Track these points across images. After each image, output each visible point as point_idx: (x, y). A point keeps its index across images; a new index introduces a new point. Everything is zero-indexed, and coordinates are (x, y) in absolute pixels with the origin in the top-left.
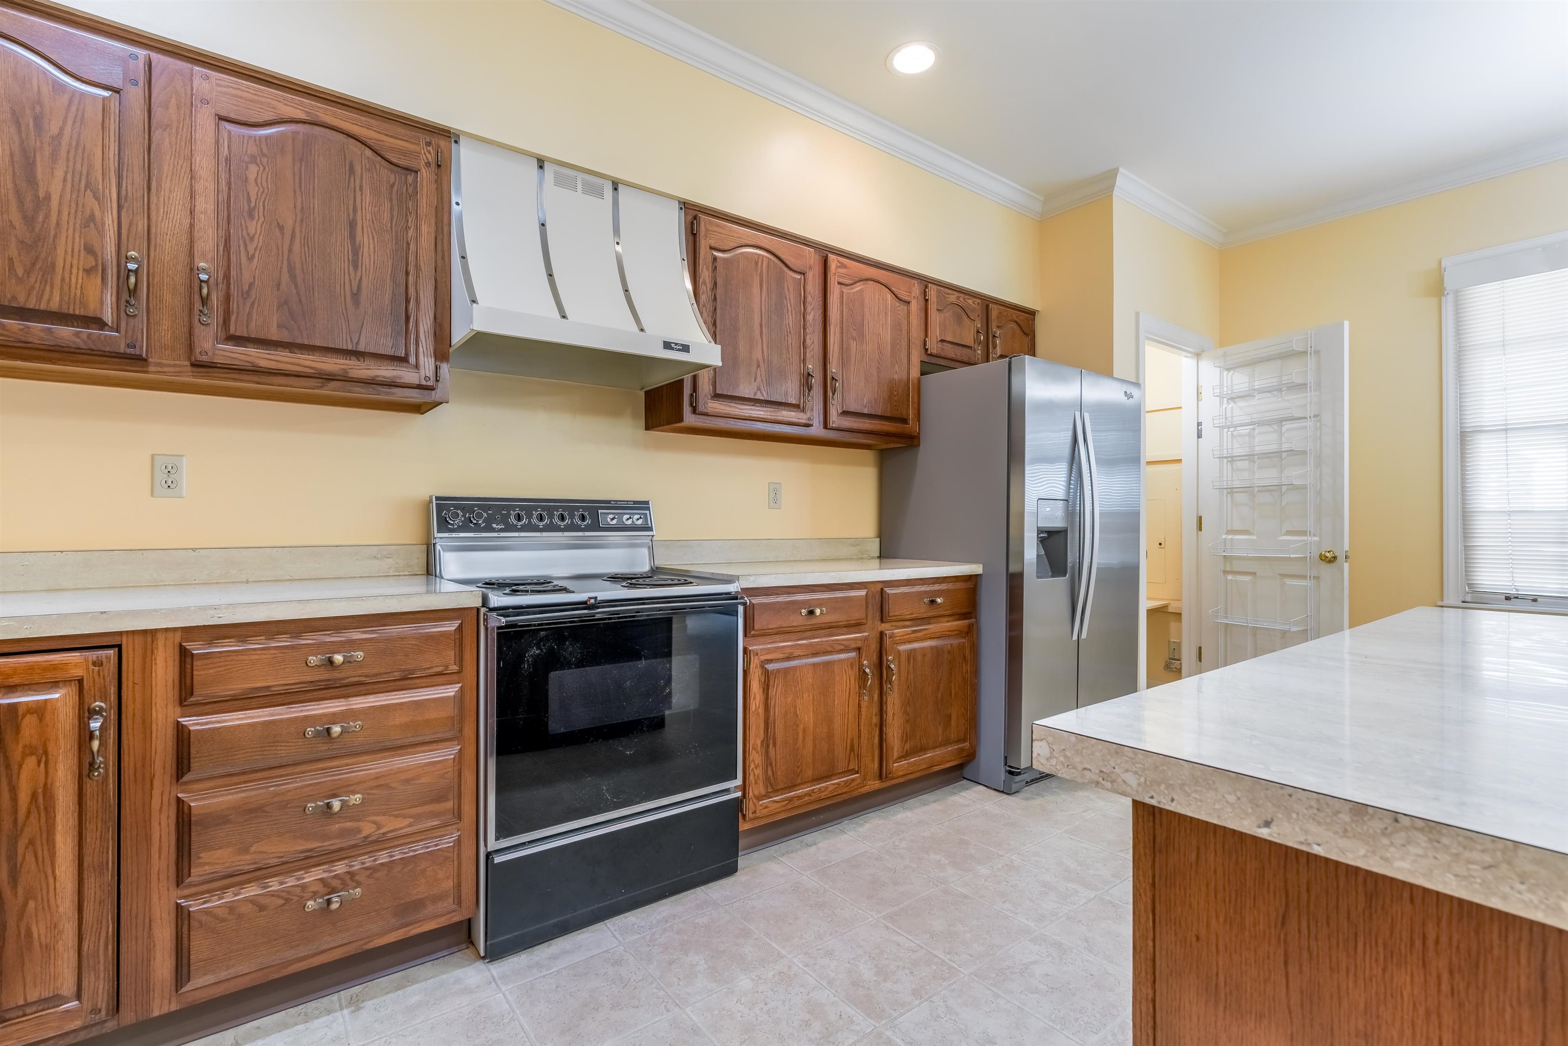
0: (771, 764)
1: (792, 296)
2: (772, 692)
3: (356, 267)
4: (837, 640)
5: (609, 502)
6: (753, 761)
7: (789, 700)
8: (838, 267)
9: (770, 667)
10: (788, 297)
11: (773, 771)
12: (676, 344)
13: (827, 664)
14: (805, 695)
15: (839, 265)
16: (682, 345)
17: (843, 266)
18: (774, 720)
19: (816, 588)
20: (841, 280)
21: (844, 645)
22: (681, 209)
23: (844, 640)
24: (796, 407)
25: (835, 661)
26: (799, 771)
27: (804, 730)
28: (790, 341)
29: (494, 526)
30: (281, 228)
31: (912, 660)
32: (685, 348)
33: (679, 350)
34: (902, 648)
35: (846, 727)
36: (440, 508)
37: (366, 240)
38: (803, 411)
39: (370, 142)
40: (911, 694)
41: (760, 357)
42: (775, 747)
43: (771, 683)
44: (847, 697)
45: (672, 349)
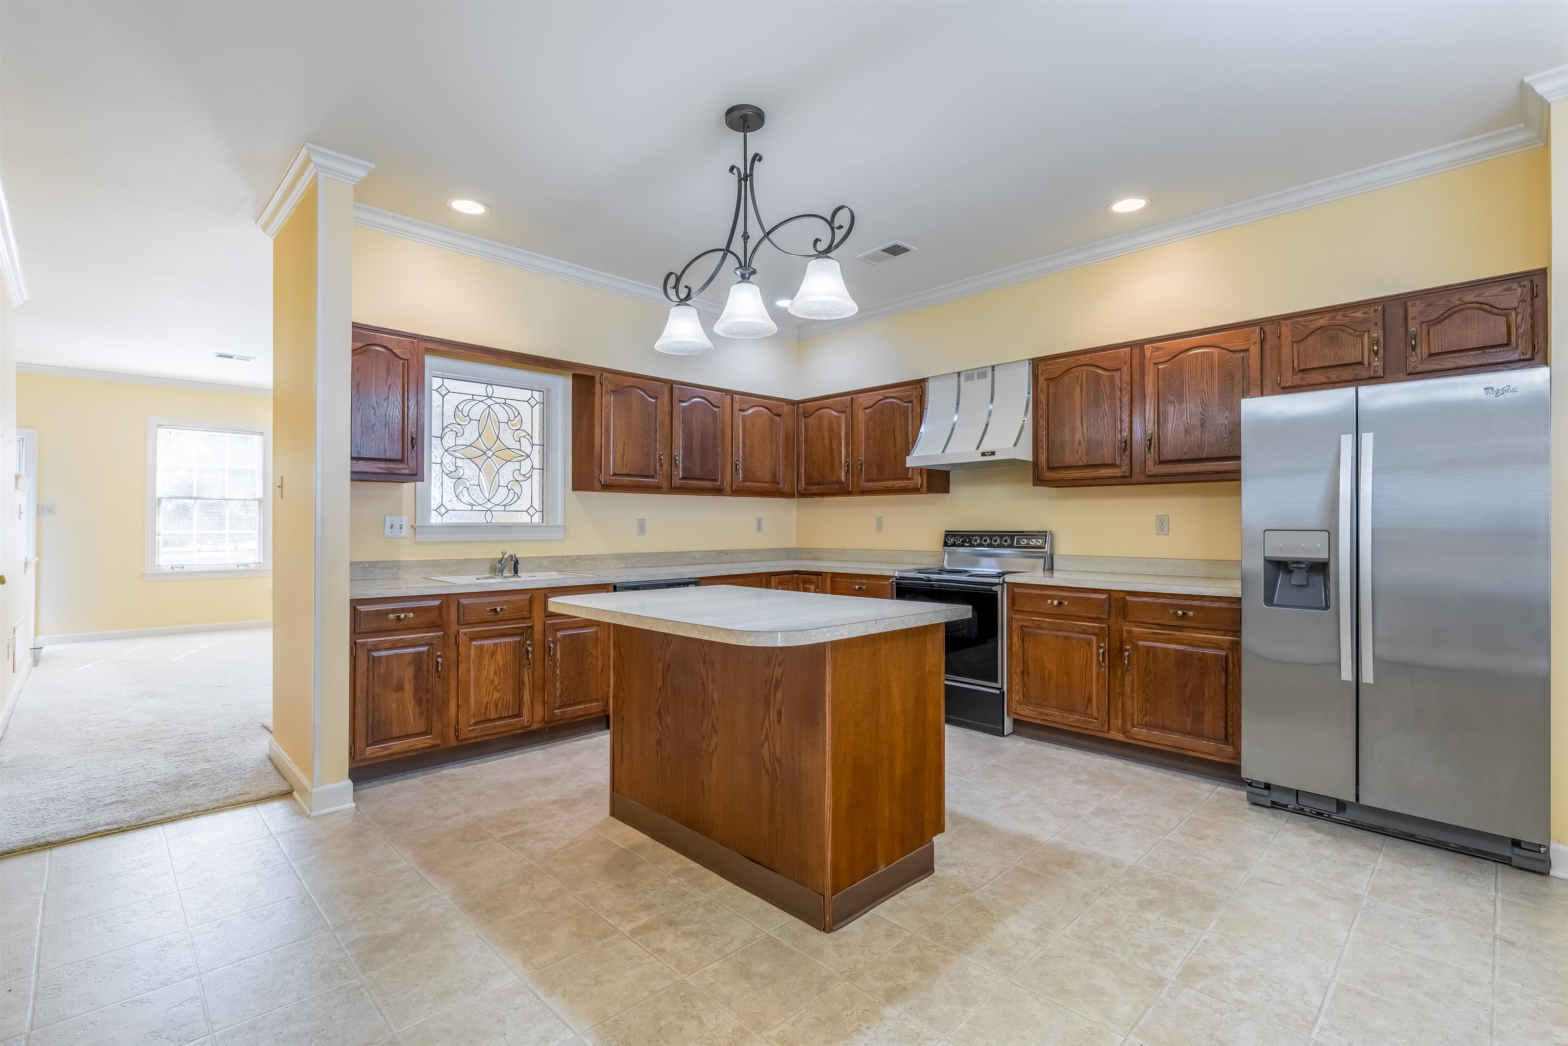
0: (1026, 687)
1: (1107, 390)
2: (1026, 645)
3: (895, 447)
4: (1076, 624)
5: (1023, 532)
6: (1014, 680)
7: (1038, 652)
8: (1152, 352)
9: (1026, 630)
10: (1104, 391)
11: (1027, 691)
12: (988, 452)
13: (1067, 638)
14: (1050, 653)
15: (1154, 350)
16: (991, 452)
17: (1158, 349)
18: (1028, 661)
19: (1065, 589)
20: (1156, 361)
21: (1082, 629)
22: (1030, 363)
23: (1085, 626)
24: (1114, 465)
25: (1073, 638)
26: (1045, 697)
27: (1049, 674)
28: (1106, 421)
29: (965, 544)
30: (877, 439)
31: (1151, 655)
32: (993, 453)
33: (989, 455)
34: (1141, 643)
35: (1083, 683)
36: (946, 536)
37: (897, 435)
38: (1120, 467)
39: (899, 397)
40: (1150, 680)
41: (1081, 438)
42: (1028, 677)
43: (1025, 639)
44: (1085, 664)
45: (986, 455)
